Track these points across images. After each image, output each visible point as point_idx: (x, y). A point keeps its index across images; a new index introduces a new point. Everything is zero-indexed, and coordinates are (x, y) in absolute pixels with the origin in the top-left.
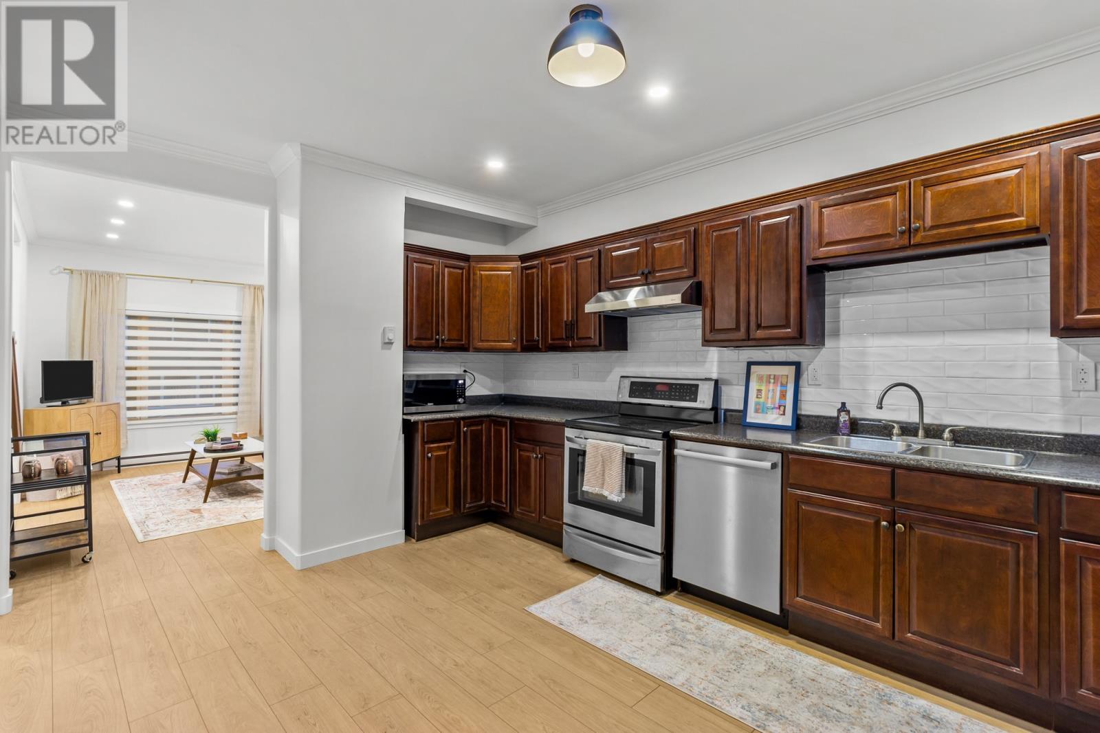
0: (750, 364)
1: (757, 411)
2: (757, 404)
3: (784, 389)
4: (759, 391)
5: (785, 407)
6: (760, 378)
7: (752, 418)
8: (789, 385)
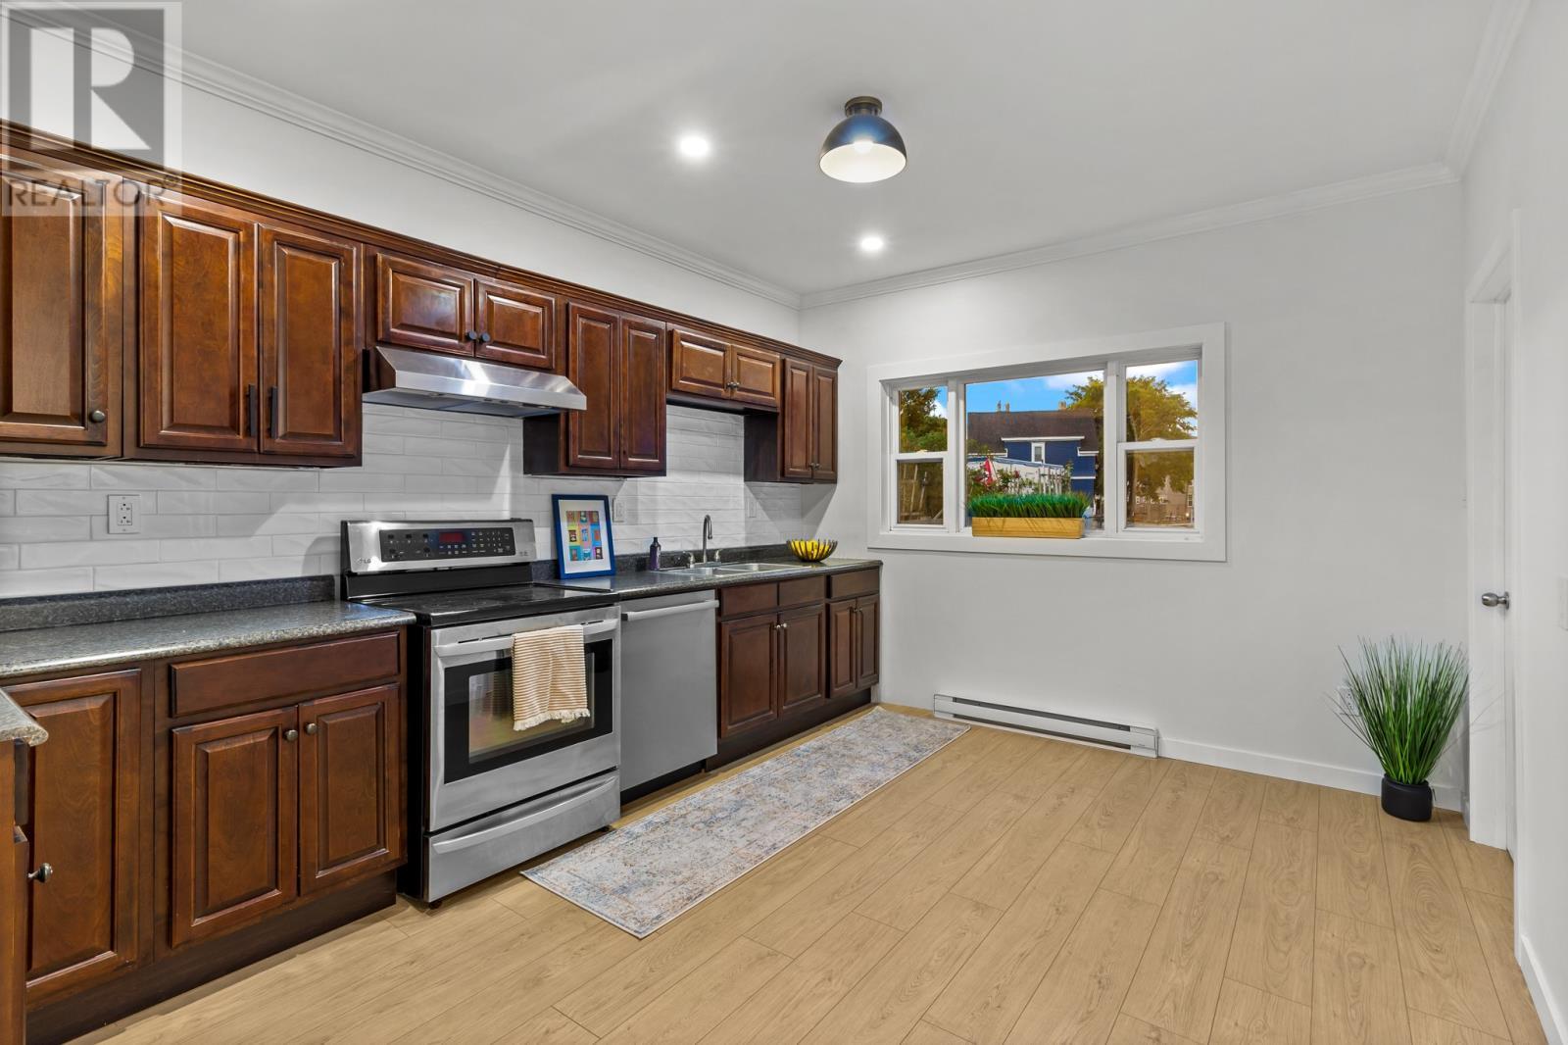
0: (556, 499)
1: (573, 558)
2: (571, 549)
3: (596, 528)
4: (572, 532)
5: (601, 548)
6: (571, 516)
7: (570, 567)
8: (601, 523)
